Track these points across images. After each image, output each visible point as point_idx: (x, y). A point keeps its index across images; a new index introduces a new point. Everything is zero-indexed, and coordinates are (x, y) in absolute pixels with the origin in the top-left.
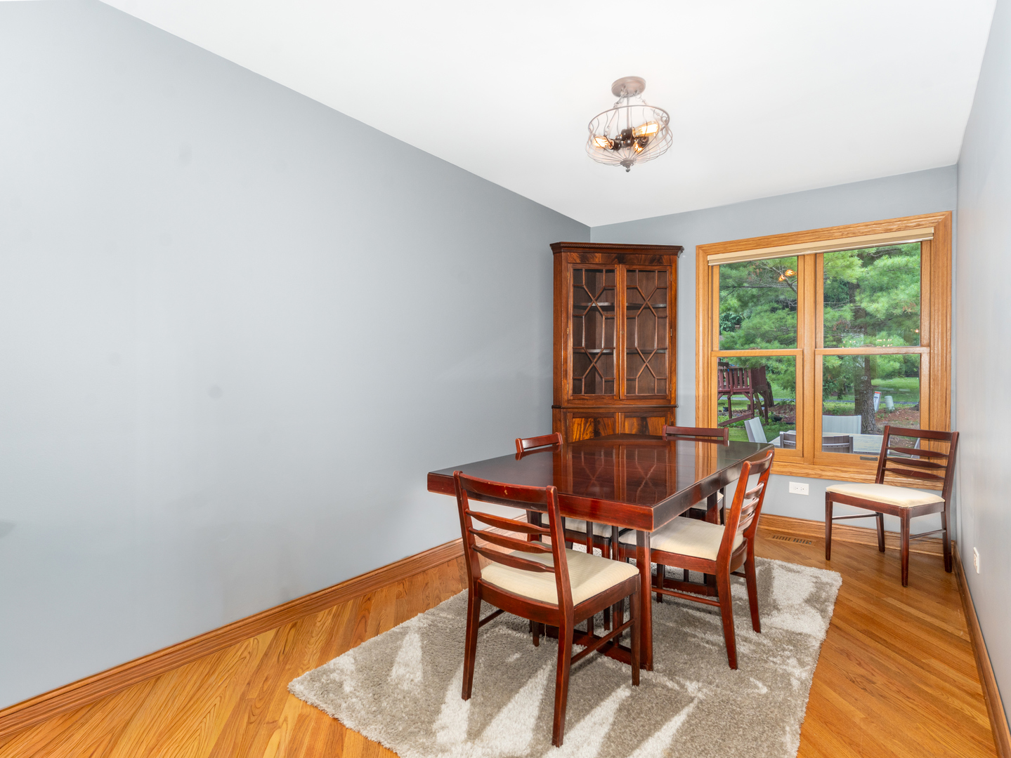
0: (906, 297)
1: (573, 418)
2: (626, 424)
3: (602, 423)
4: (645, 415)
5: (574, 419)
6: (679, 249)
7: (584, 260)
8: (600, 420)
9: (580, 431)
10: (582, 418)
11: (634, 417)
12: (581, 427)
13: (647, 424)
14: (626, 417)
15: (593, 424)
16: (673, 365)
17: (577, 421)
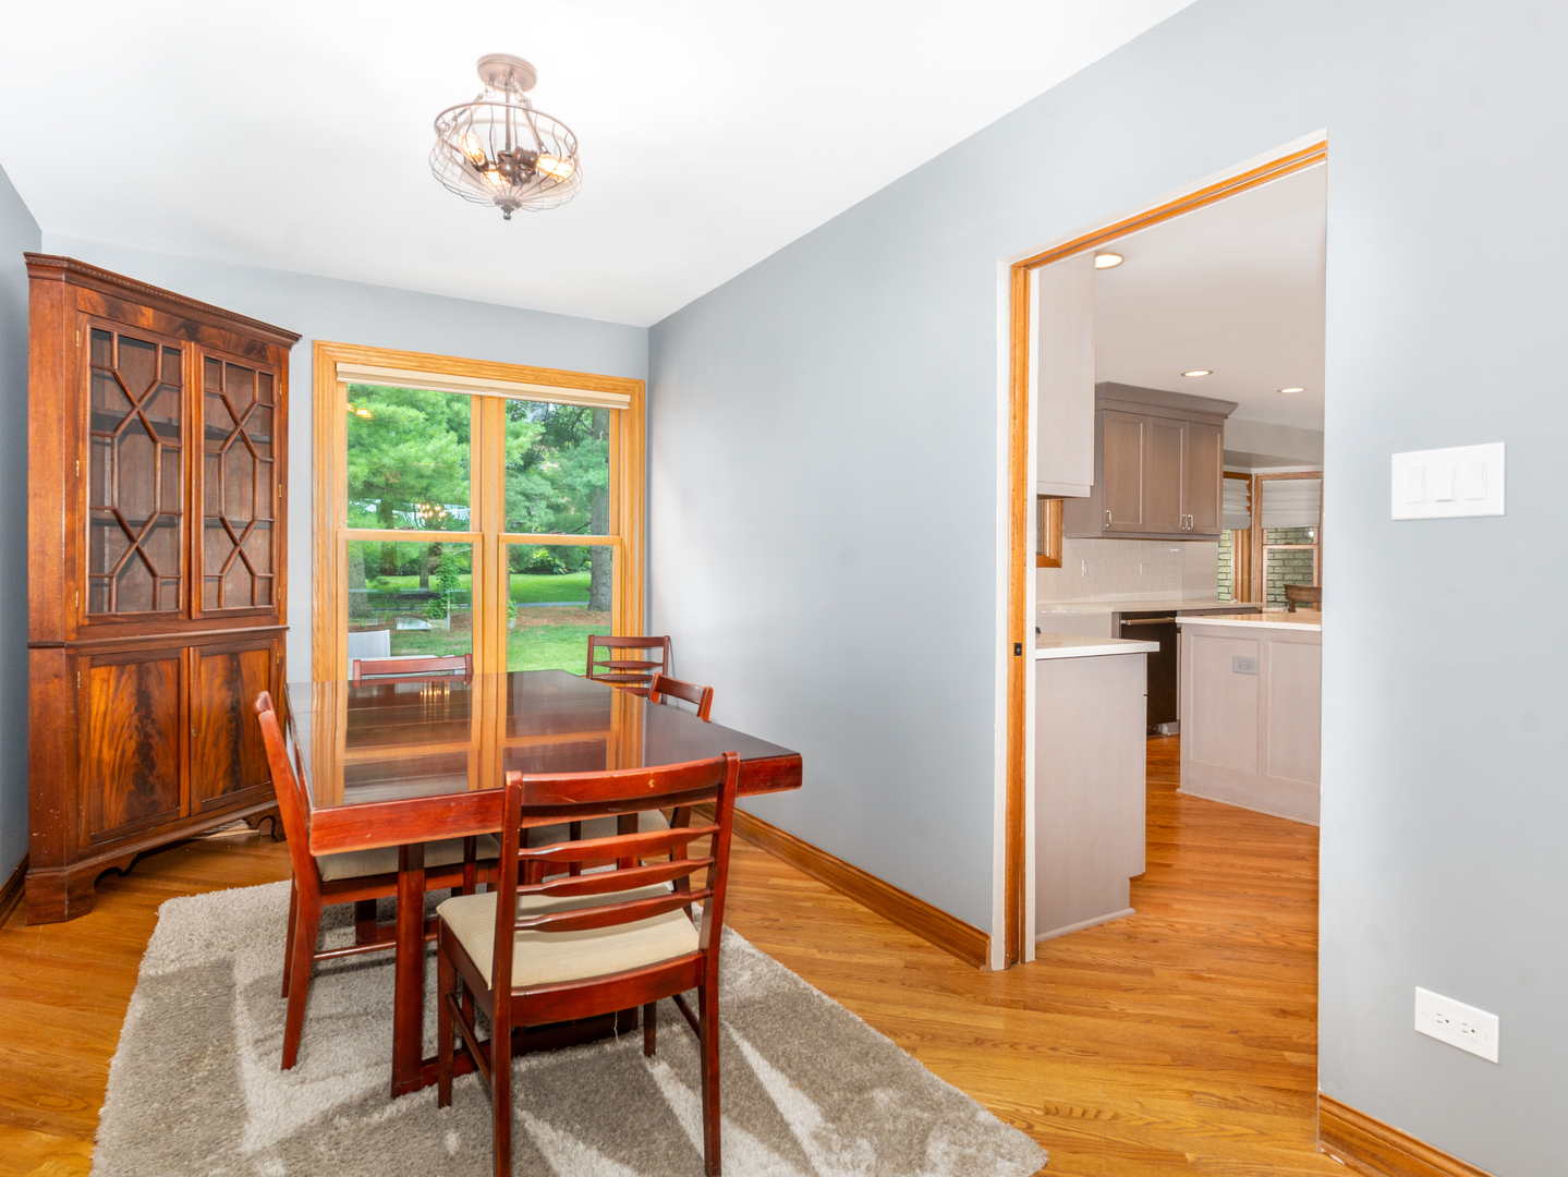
0: (392, 462)
1: (92, 666)
2: (203, 670)
3: (155, 672)
4: (236, 649)
5: (93, 671)
6: (296, 338)
7: (114, 314)
8: (151, 665)
9: (107, 696)
10: (110, 665)
11: (217, 654)
12: (109, 687)
13: (239, 665)
14: (202, 655)
15: (134, 677)
16: (283, 552)
17: (99, 673)
